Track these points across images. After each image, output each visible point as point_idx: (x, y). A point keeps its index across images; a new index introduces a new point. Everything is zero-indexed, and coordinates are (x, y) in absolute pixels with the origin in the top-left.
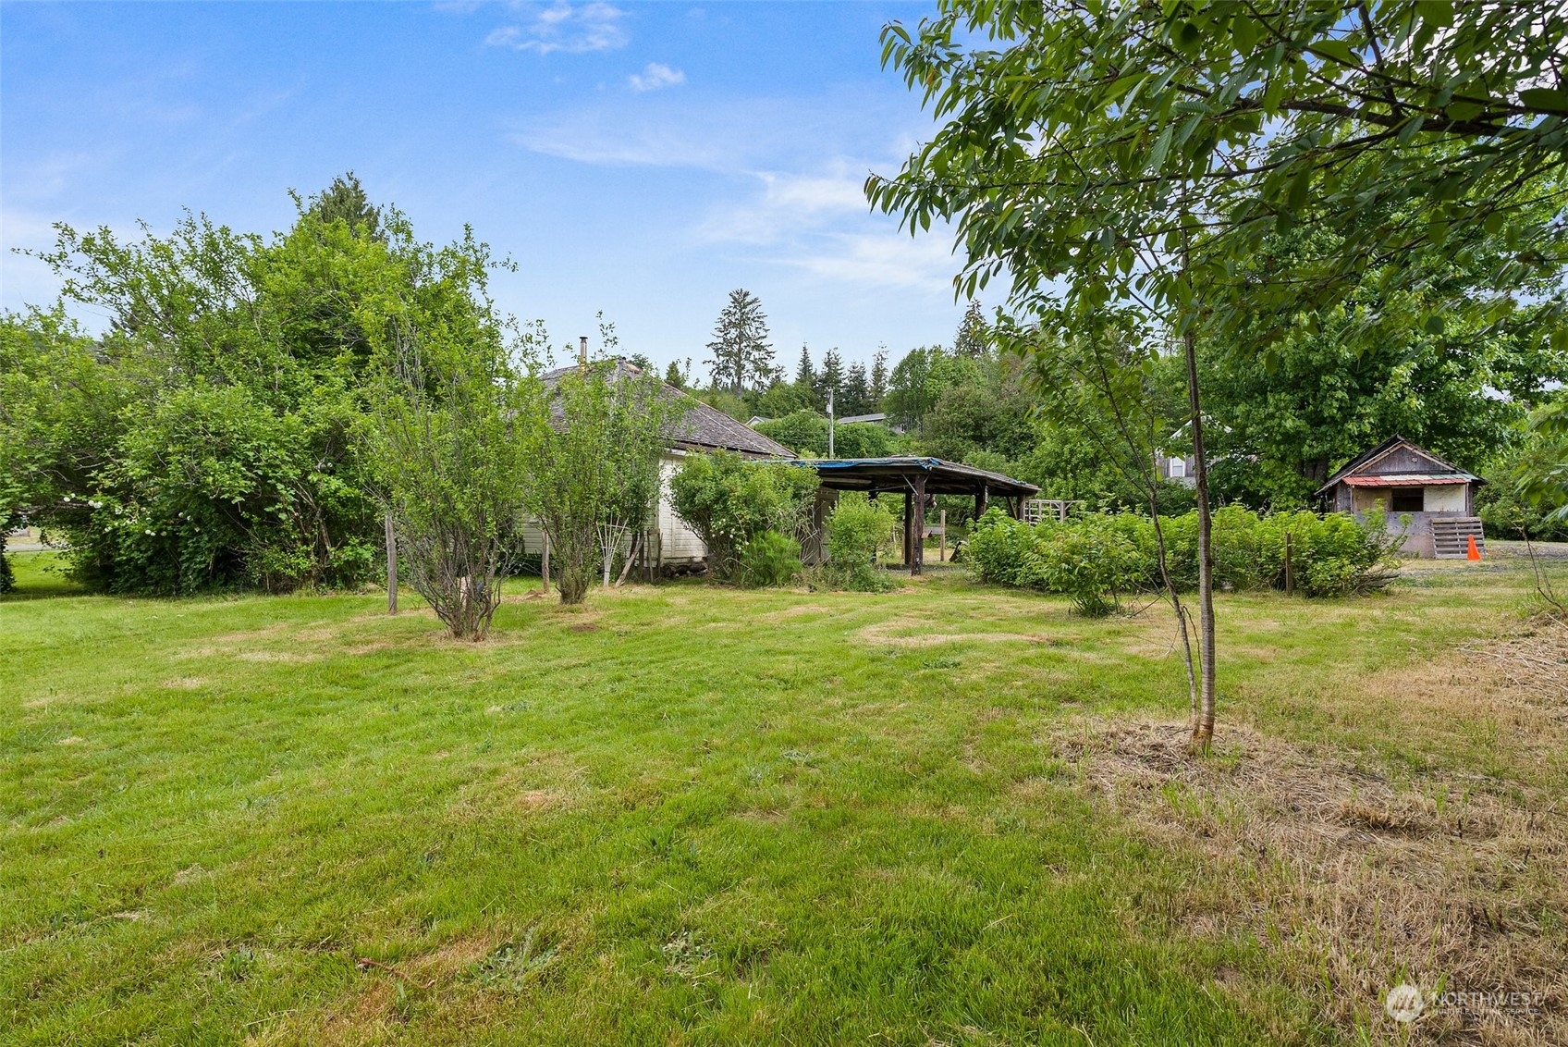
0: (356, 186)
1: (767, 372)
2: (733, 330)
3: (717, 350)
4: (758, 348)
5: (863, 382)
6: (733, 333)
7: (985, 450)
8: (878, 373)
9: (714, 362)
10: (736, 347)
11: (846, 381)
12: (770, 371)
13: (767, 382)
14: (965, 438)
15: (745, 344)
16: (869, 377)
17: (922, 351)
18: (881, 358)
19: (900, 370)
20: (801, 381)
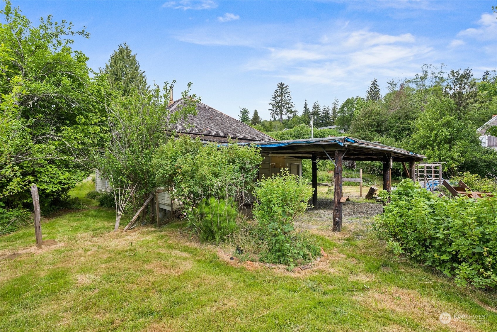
0: (127, 48)
1: (291, 112)
2: (278, 98)
3: (273, 105)
4: (288, 103)
5: (328, 114)
6: (279, 99)
7: (383, 137)
8: (334, 110)
9: (272, 110)
10: (280, 104)
11: (322, 114)
12: (293, 112)
13: (291, 116)
14: (372, 131)
15: (283, 102)
16: (331, 112)
17: (352, 99)
18: (335, 104)
19: (343, 107)
20: (304, 115)
